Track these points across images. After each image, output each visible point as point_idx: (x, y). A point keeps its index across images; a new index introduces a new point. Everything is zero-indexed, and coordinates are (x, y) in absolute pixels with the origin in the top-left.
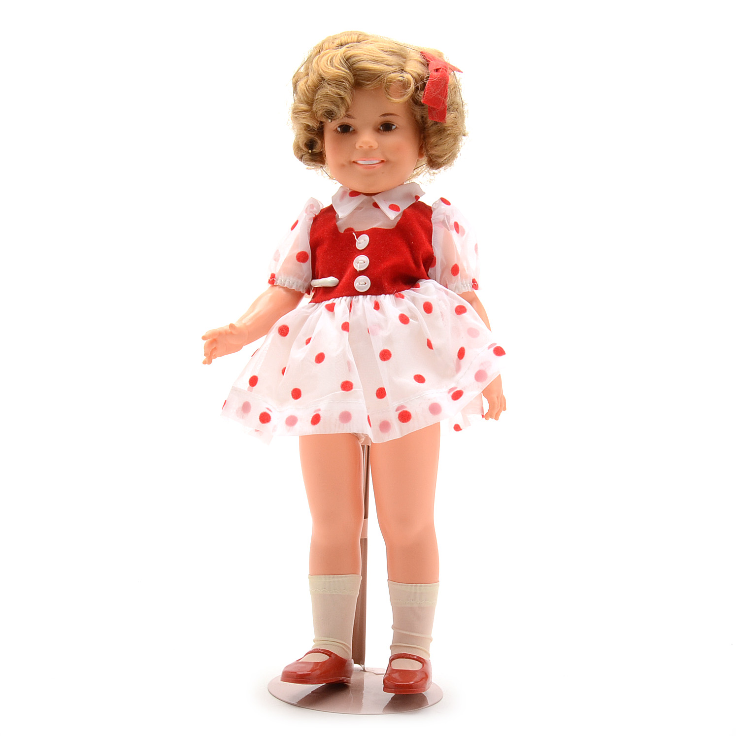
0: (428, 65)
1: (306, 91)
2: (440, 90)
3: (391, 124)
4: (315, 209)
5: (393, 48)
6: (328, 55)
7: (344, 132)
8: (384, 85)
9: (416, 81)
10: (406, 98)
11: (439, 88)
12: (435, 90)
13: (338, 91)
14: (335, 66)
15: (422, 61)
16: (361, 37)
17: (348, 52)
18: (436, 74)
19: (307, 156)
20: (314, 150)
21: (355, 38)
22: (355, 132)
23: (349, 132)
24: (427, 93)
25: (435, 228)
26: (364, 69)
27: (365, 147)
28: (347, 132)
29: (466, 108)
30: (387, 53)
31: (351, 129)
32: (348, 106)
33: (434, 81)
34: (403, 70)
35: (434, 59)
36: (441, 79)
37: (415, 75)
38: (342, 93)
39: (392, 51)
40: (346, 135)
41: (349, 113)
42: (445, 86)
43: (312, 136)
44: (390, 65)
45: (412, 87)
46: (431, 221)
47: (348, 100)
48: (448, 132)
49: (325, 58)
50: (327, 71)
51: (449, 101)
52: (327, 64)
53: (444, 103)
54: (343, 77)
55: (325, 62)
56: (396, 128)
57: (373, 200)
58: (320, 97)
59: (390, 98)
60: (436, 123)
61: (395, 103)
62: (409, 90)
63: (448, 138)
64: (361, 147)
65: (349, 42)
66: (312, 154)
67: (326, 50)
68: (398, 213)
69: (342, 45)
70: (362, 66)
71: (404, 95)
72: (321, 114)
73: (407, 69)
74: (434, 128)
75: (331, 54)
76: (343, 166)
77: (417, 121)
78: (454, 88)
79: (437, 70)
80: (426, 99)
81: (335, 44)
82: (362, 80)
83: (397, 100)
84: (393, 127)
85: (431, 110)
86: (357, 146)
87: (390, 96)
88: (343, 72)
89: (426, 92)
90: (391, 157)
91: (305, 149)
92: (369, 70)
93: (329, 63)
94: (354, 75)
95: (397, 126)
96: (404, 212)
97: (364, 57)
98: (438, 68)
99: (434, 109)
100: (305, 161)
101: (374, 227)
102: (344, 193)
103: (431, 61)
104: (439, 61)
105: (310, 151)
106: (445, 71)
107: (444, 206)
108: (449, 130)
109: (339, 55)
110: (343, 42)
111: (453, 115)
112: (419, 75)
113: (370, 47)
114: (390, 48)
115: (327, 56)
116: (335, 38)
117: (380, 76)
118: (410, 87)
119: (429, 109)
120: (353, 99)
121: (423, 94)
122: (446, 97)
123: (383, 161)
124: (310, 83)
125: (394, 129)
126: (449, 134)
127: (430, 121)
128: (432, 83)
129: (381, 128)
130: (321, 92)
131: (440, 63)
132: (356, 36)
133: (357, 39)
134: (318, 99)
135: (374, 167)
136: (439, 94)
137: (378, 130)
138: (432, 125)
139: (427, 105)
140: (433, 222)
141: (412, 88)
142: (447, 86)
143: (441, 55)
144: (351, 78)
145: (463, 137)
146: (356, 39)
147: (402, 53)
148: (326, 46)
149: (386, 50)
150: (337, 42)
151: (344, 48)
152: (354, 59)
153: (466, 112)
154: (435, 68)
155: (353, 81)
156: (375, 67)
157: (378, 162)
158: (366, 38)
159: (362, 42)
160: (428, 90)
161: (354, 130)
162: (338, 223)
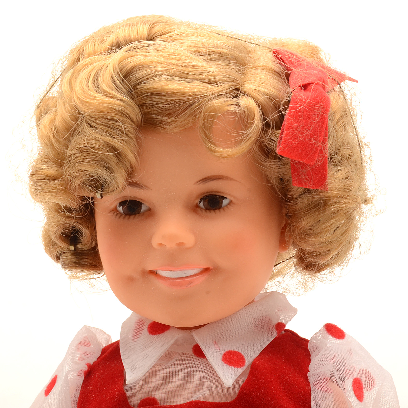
0: (288, 76)
1: (52, 137)
2: (312, 127)
3: (220, 196)
4: (92, 346)
5: (218, 47)
6: (91, 67)
7: (130, 215)
8: (201, 122)
9: (264, 112)
10: (245, 146)
11: (311, 123)
12: (303, 128)
13: (109, 139)
14: (104, 91)
15: (276, 69)
16: (157, 28)
17: (129, 60)
18: (302, 95)
19: (67, 257)
20: (79, 246)
21: (144, 30)
22: (150, 213)
23: (139, 213)
24: (287, 135)
25: (315, 393)
26: (158, 93)
27: (171, 246)
28: (135, 214)
29: (366, 152)
30: (205, 58)
31: (143, 208)
32: (132, 167)
33: (300, 111)
34: (237, 89)
35: (299, 62)
36: (313, 106)
37: (262, 99)
38: (118, 144)
39: (217, 53)
40: (134, 220)
41: (133, 180)
42: (323, 119)
43: (71, 223)
44: (212, 83)
45: (257, 123)
46: (307, 379)
47: (130, 156)
48: (333, 208)
49: (83, 75)
50: (88, 100)
51: (331, 145)
52: (87, 85)
53: (321, 152)
54: (119, 111)
55: (84, 83)
56: (231, 202)
57: (193, 338)
58: (73, 152)
59: (213, 148)
60: (309, 192)
61: (224, 157)
62: (251, 130)
63: (333, 221)
64: (160, 245)
65: (132, 37)
66: (77, 253)
67: (89, 56)
68: (239, 371)
69: (119, 46)
70: (156, 86)
71: (241, 141)
72: (79, 185)
73: (249, 86)
74: (305, 200)
75: (96, 65)
76: (130, 280)
77: (272, 188)
78: (342, 117)
79: (305, 87)
80: (286, 146)
81: (107, 45)
82: (156, 114)
83: (228, 152)
84: (225, 202)
85: (296, 167)
86: (155, 242)
87: (215, 145)
88: (117, 102)
89: (285, 133)
90: (222, 262)
91: (63, 245)
92: (169, 94)
93: (90, 84)
94: (141, 106)
95: (232, 199)
96: (254, 366)
97: (161, 69)
98: (307, 82)
99: (303, 166)
100: (66, 266)
101: (194, 399)
102: (140, 323)
103: (294, 69)
104: (310, 67)
105: (72, 248)
106: (321, 89)
107: (331, 340)
108: (335, 203)
109: (111, 67)
110: (121, 39)
111: (341, 174)
112: (270, 98)
113: (172, 47)
114: (213, 46)
115: (88, 70)
116: (108, 31)
117: (191, 105)
118: (253, 123)
119: (292, 166)
120: (139, 154)
121: (279, 135)
122: (325, 141)
123: (206, 270)
124: (58, 122)
125: (226, 206)
126: (334, 213)
127: (296, 189)
128: (297, 115)
129: (202, 205)
130: (76, 141)
131: (312, 72)
132: (147, 27)
133: (150, 32)
134: (70, 156)
135: (190, 283)
136: (312, 136)
137: (195, 209)
138: (300, 196)
139: (288, 159)
140: (311, 380)
141: (257, 126)
142: (326, 118)
143: (314, 51)
144: (136, 114)
145: (363, 206)
146: (146, 33)
147: (238, 54)
148: (89, 49)
149: (203, 50)
150: (111, 39)
151: (120, 53)
152: (140, 74)
153: (367, 159)
154: (301, 83)
155: (140, 116)
156: (180, 87)
157: (196, 271)
158: (167, 29)
159: (160, 38)
160: (289, 128)
161: (149, 210)
162: (127, 389)
